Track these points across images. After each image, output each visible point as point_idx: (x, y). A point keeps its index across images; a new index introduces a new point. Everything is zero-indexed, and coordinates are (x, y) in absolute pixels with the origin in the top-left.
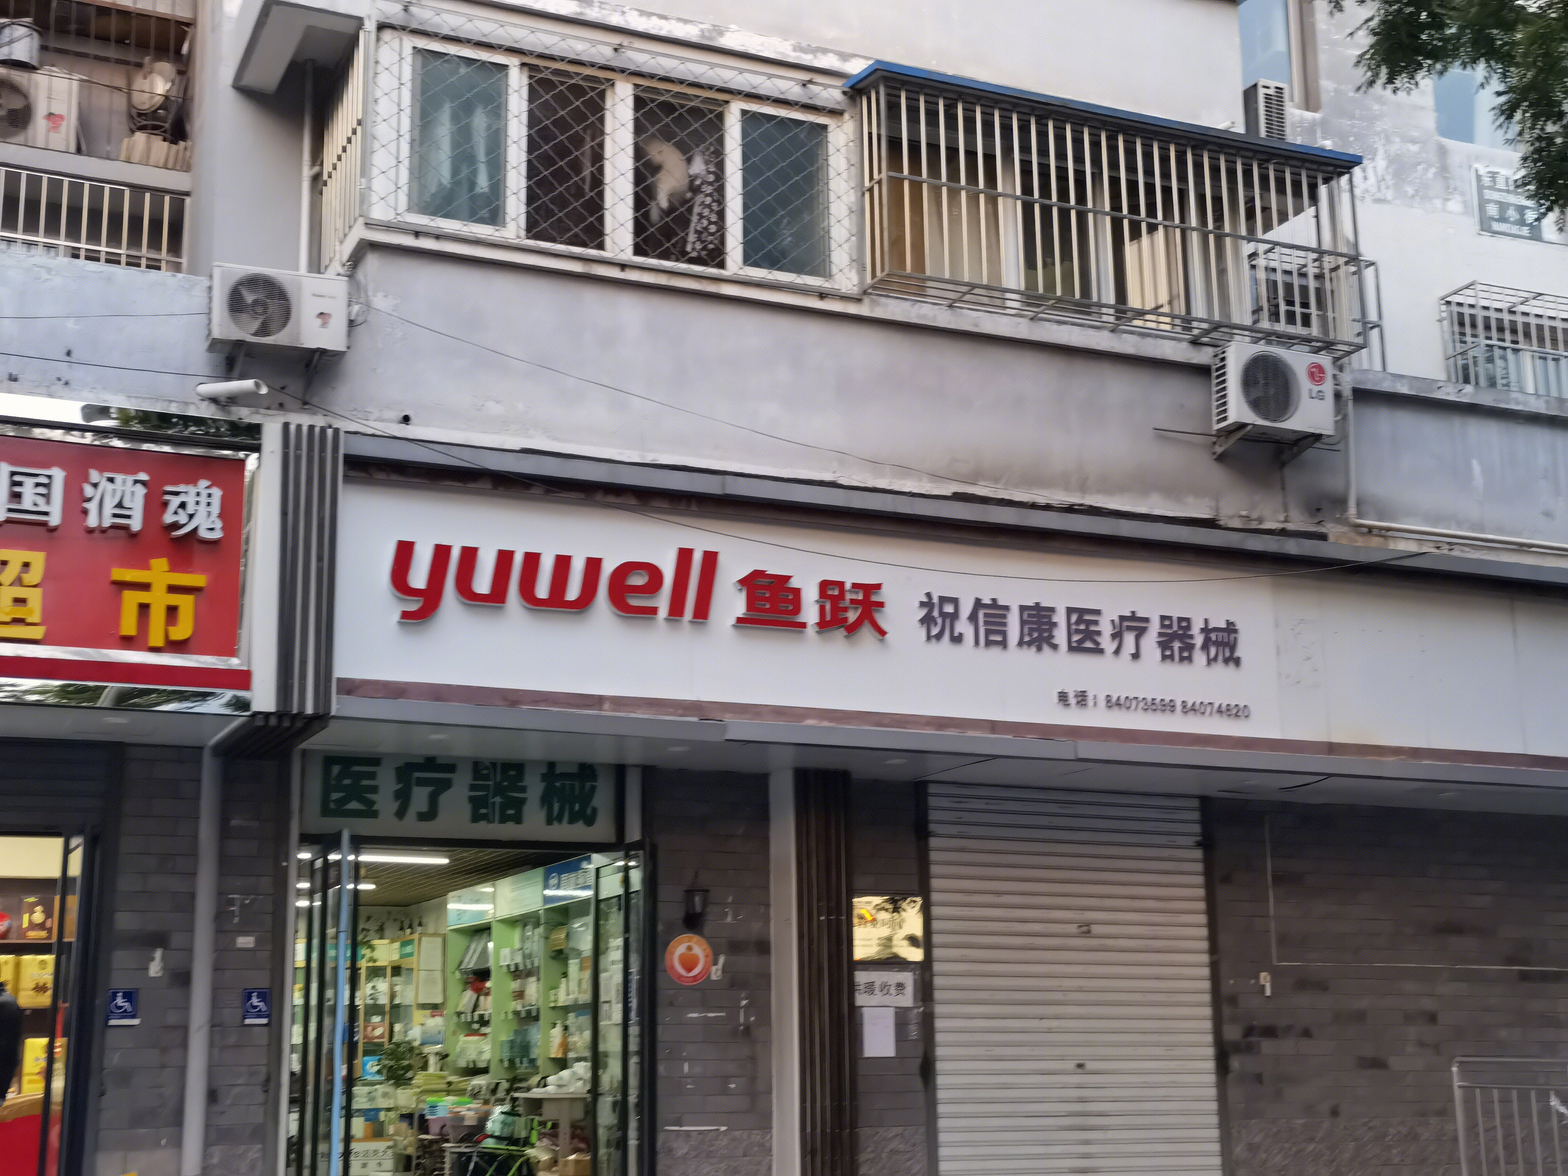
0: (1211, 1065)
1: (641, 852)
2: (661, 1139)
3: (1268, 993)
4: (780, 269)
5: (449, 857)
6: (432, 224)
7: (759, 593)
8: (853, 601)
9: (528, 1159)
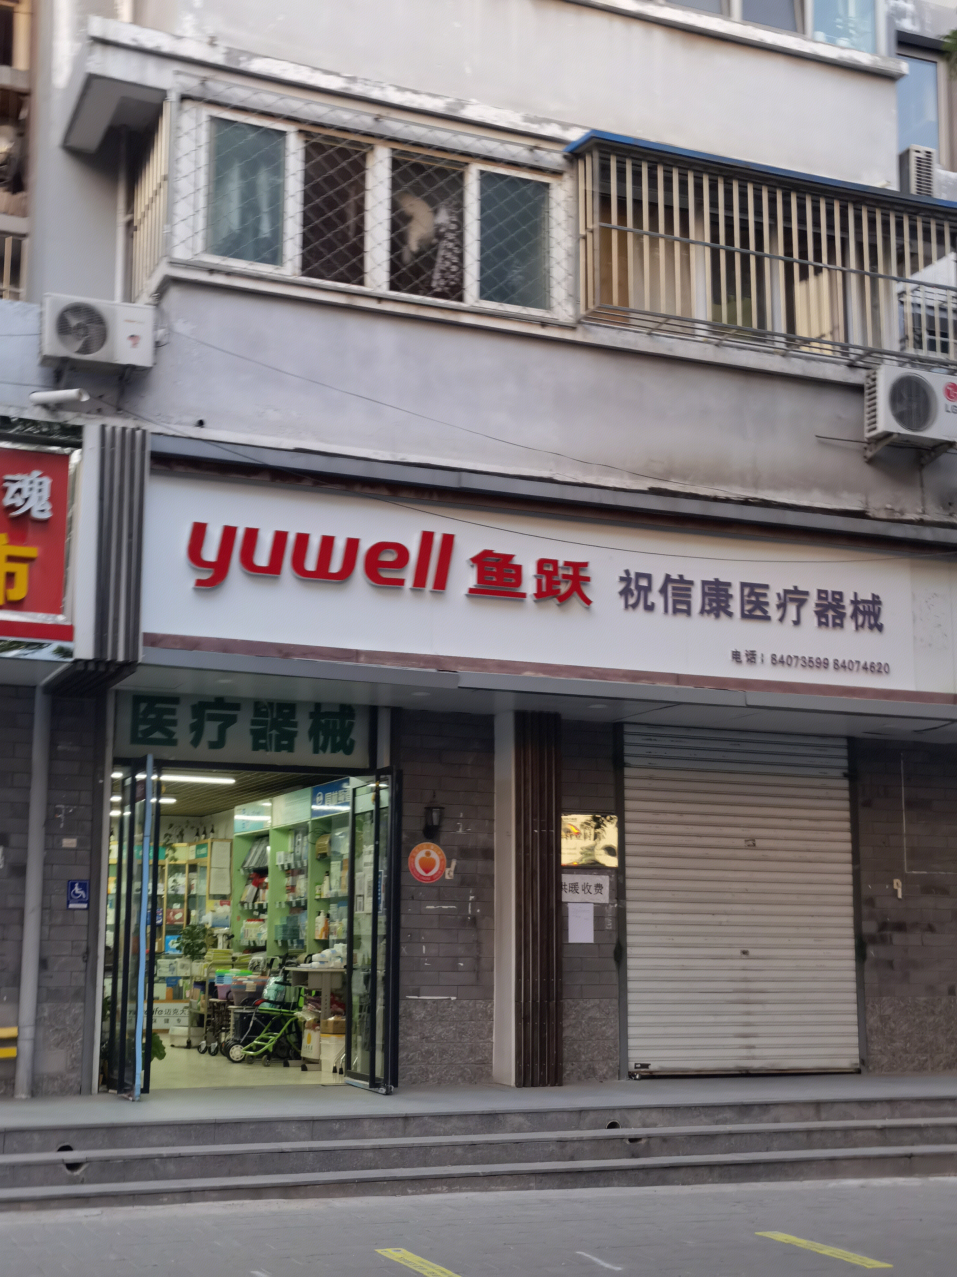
0: (852, 953)
1: (389, 777)
2: (402, 1005)
3: (900, 896)
4: (510, 302)
5: (235, 778)
6: (224, 263)
7: (487, 568)
8: (565, 576)
9: (297, 1019)
